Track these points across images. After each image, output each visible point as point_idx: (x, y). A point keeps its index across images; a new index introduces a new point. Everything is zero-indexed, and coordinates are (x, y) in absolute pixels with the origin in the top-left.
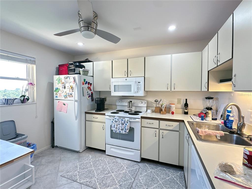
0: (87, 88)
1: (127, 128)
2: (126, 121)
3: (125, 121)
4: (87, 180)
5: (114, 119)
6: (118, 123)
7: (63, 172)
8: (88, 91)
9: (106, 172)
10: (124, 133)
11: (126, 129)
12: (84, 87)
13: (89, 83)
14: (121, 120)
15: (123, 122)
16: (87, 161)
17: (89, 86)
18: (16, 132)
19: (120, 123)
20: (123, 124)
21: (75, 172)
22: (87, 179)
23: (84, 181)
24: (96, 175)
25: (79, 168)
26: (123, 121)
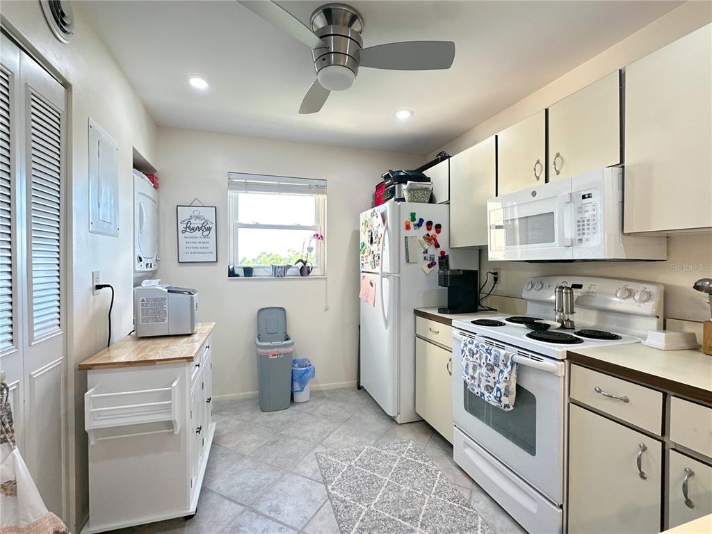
0: (422, 239)
1: (502, 386)
2: (502, 358)
3: (496, 358)
4: (348, 499)
5: (467, 343)
6: (478, 361)
7: (327, 448)
8: (427, 247)
9: (408, 510)
10: (495, 404)
11: (499, 390)
12: (412, 237)
13: (429, 224)
14: (487, 350)
15: (492, 358)
16: (391, 453)
17: (432, 232)
18: (286, 333)
19: (483, 360)
20: (492, 370)
21: (344, 463)
22: (348, 496)
23: (338, 494)
24: (376, 501)
25: (360, 459)
26: (490, 354)
